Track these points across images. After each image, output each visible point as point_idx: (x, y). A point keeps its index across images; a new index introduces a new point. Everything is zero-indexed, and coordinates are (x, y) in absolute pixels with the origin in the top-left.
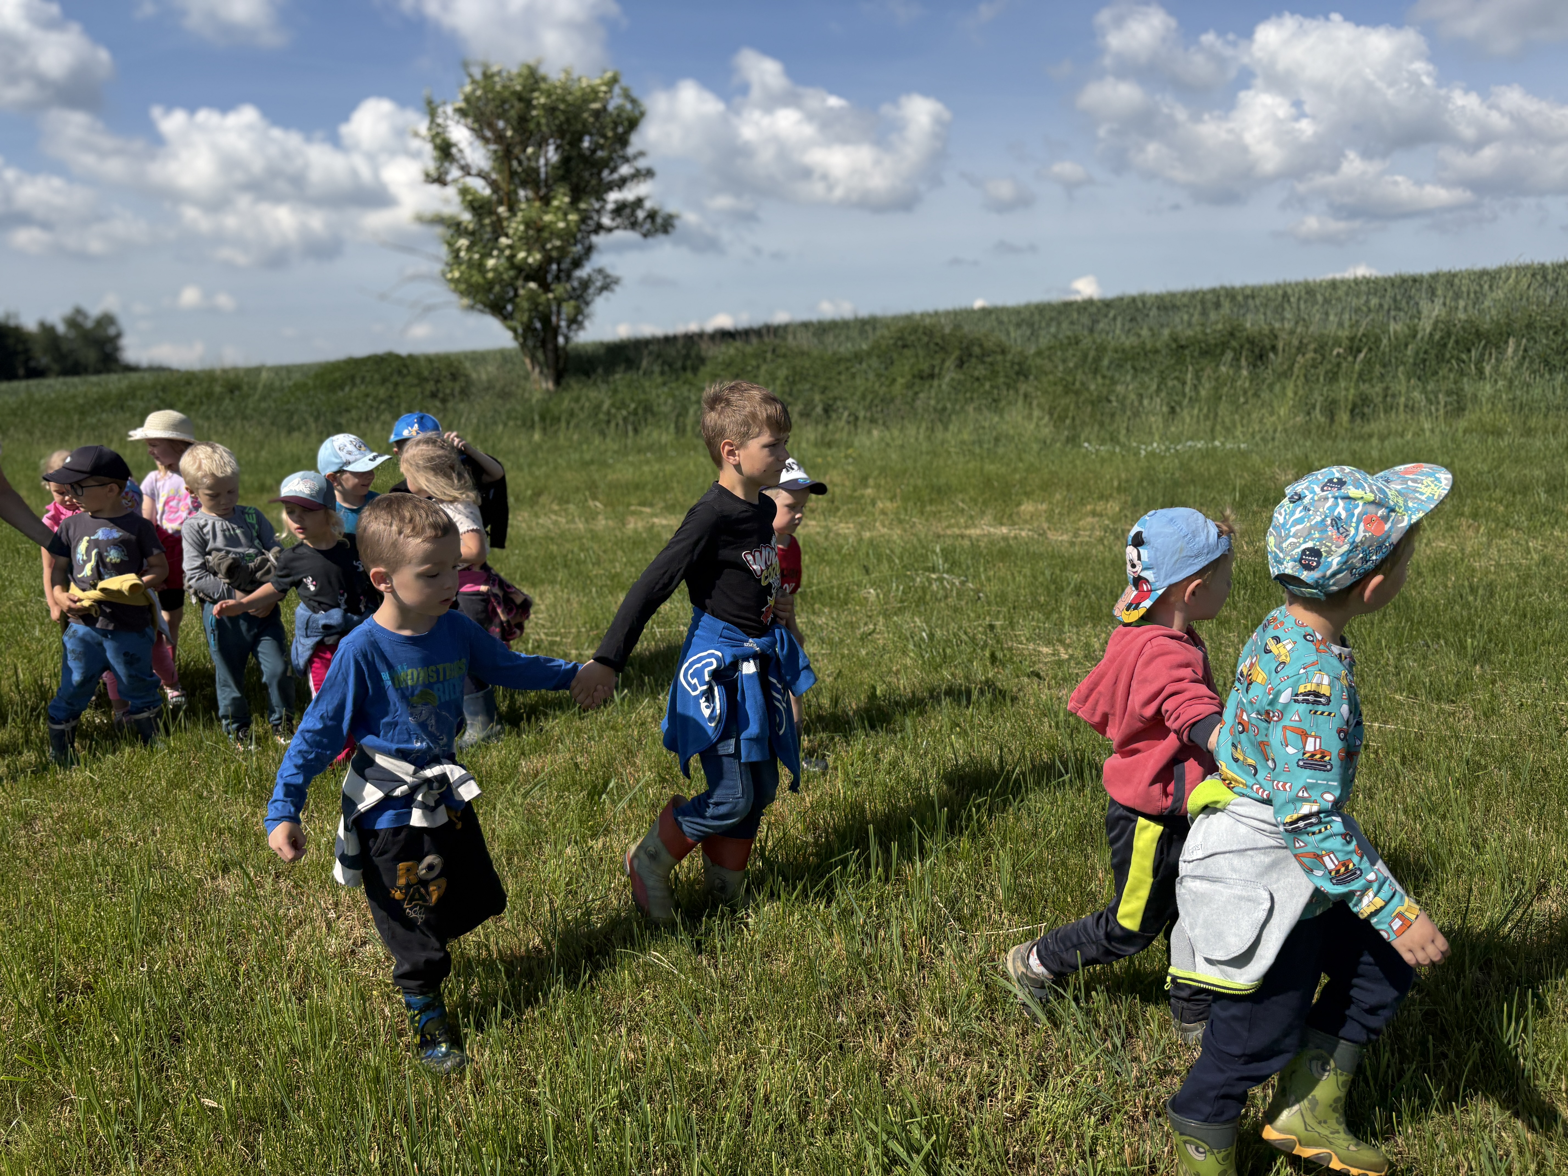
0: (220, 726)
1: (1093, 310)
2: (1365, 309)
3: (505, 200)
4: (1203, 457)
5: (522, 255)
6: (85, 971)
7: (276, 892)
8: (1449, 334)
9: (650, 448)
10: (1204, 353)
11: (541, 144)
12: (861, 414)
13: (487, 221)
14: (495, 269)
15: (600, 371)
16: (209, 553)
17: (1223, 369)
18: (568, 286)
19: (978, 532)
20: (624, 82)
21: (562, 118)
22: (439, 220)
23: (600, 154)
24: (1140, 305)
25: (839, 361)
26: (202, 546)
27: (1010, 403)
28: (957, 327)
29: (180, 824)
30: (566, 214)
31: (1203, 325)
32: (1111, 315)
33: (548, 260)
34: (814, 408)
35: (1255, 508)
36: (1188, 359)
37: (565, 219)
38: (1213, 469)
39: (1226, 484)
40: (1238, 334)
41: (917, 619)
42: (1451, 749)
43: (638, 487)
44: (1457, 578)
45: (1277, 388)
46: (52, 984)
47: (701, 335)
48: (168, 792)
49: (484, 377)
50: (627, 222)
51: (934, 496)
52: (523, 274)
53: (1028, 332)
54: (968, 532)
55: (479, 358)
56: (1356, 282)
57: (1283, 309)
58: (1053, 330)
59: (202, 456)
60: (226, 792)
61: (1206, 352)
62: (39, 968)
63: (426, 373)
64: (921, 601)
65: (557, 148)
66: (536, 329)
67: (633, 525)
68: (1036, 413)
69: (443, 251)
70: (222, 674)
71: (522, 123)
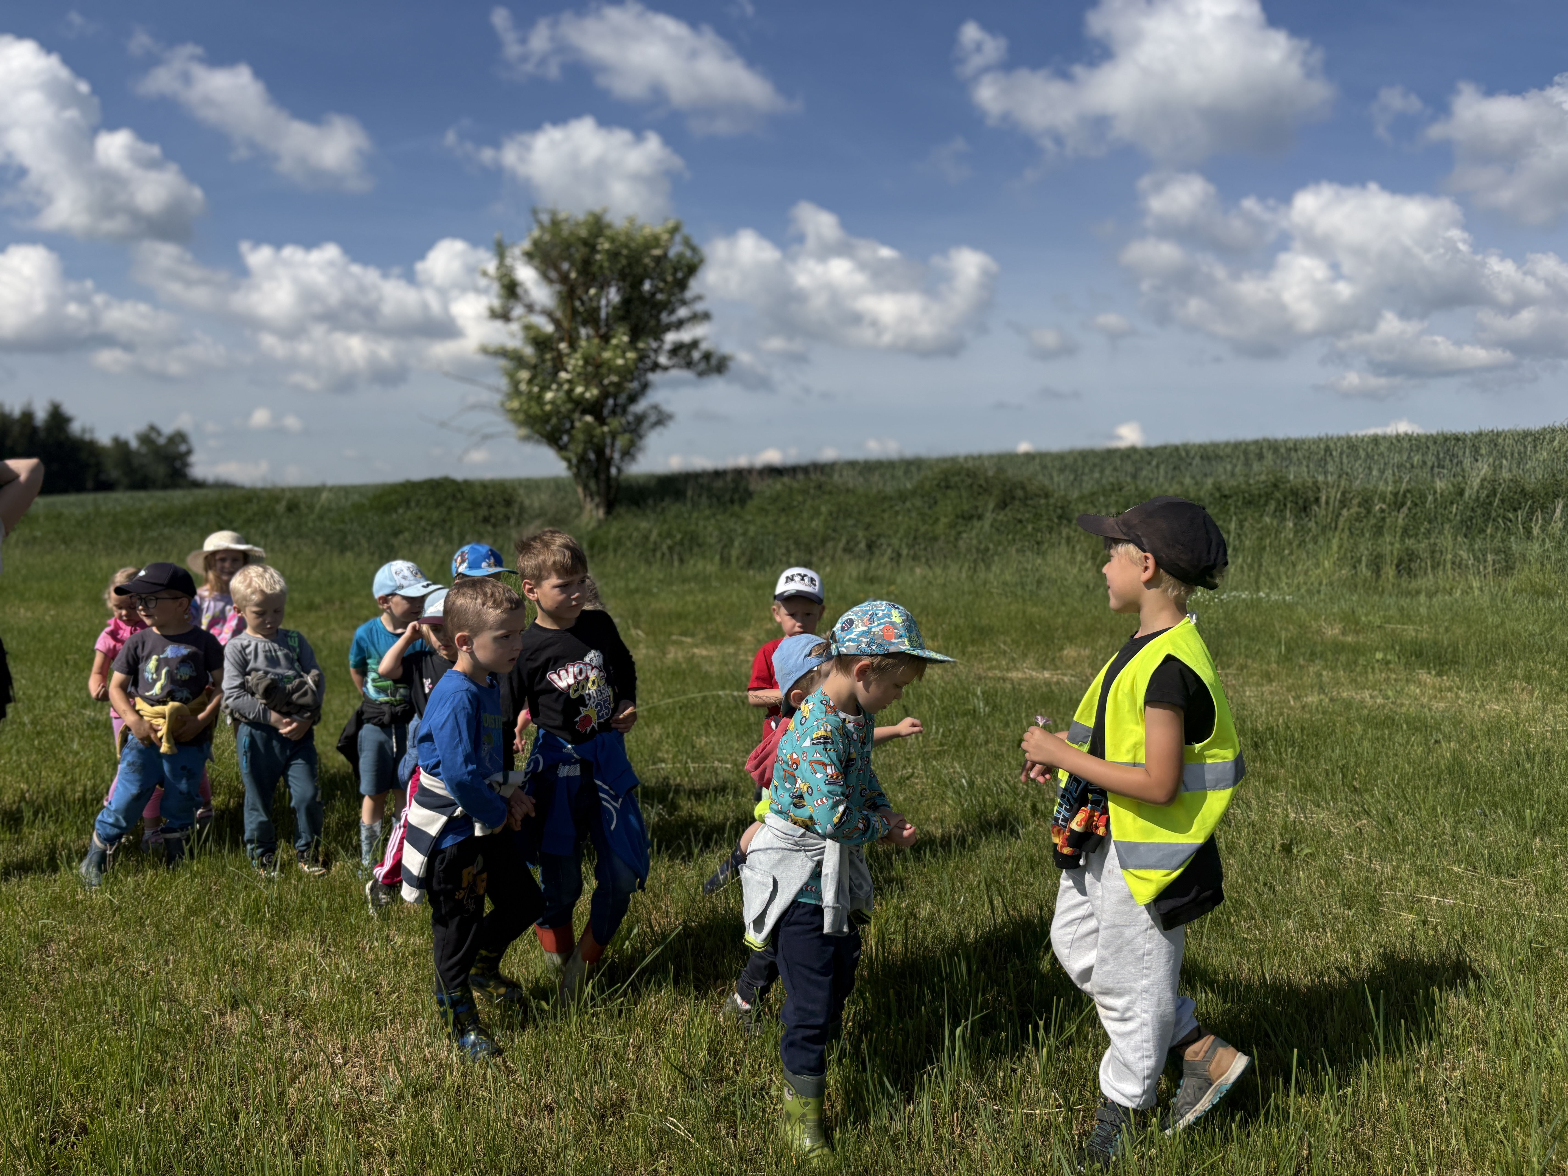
0: (245, 851)
1: (1137, 457)
2: (1408, 465)
3: (567, 337)
4: (1248, 607)
5: (579, 390)
6: (82, 1108)
7: (284, 1033)
8: (1494, 492)
9: (695, 578)
10: (1249, 503)
11: (603, 288)
12: (905, 552)
13: (548, 356)
14: (553, 402)
15: (650, 502)
16: (249, 674)
17: (1267, 519)
18: (623, 421)
19: (1020, 675)
20: (686, 230)
21: (624, 262)
22: (503, 353)
23: (660, 297)
24: (1183, 454)
25: (885, 498)
26: (243, 667)
27: (1052, 545)
28: (1000, 470)
29: (193, 955)
30: (624, 352)
31: (1246, 476)
32: (1154, 463)
33: (605, 395)
34: (857, 544)
35: (1302, 662)
36: (1232, 509)
37: (624, 357)
38: (1258, 621)
39: (1272, 637)
40: (1282, 486)
41: (956, 765)
42: (1513, 928)
43: (680, 616)
44: (1513, 744)
45: (1321, 541)
46: (47, 1123)
47: (750, 471)
48: (186, 919)
49: (536, 504)
50: (683, 362)
51: (975, 636)
52: (580, 408)
53: (1072, 477)
54: (1010, 675)
55: (533, 485)
56: (1398, 437)
57: (1326, 463)
58: (1097, 475)
59: (253, 574)
60: (244, 922)
61: (1250, 502)
62: (36, 1105)
63: (480, 499)
64: (961, 745)
65: (619, 290)
66: (590, 460)
67: (673, 654)
68: (1080, 557)
69: (504, 383)
70: (251, 797)
71: (586, 267)
